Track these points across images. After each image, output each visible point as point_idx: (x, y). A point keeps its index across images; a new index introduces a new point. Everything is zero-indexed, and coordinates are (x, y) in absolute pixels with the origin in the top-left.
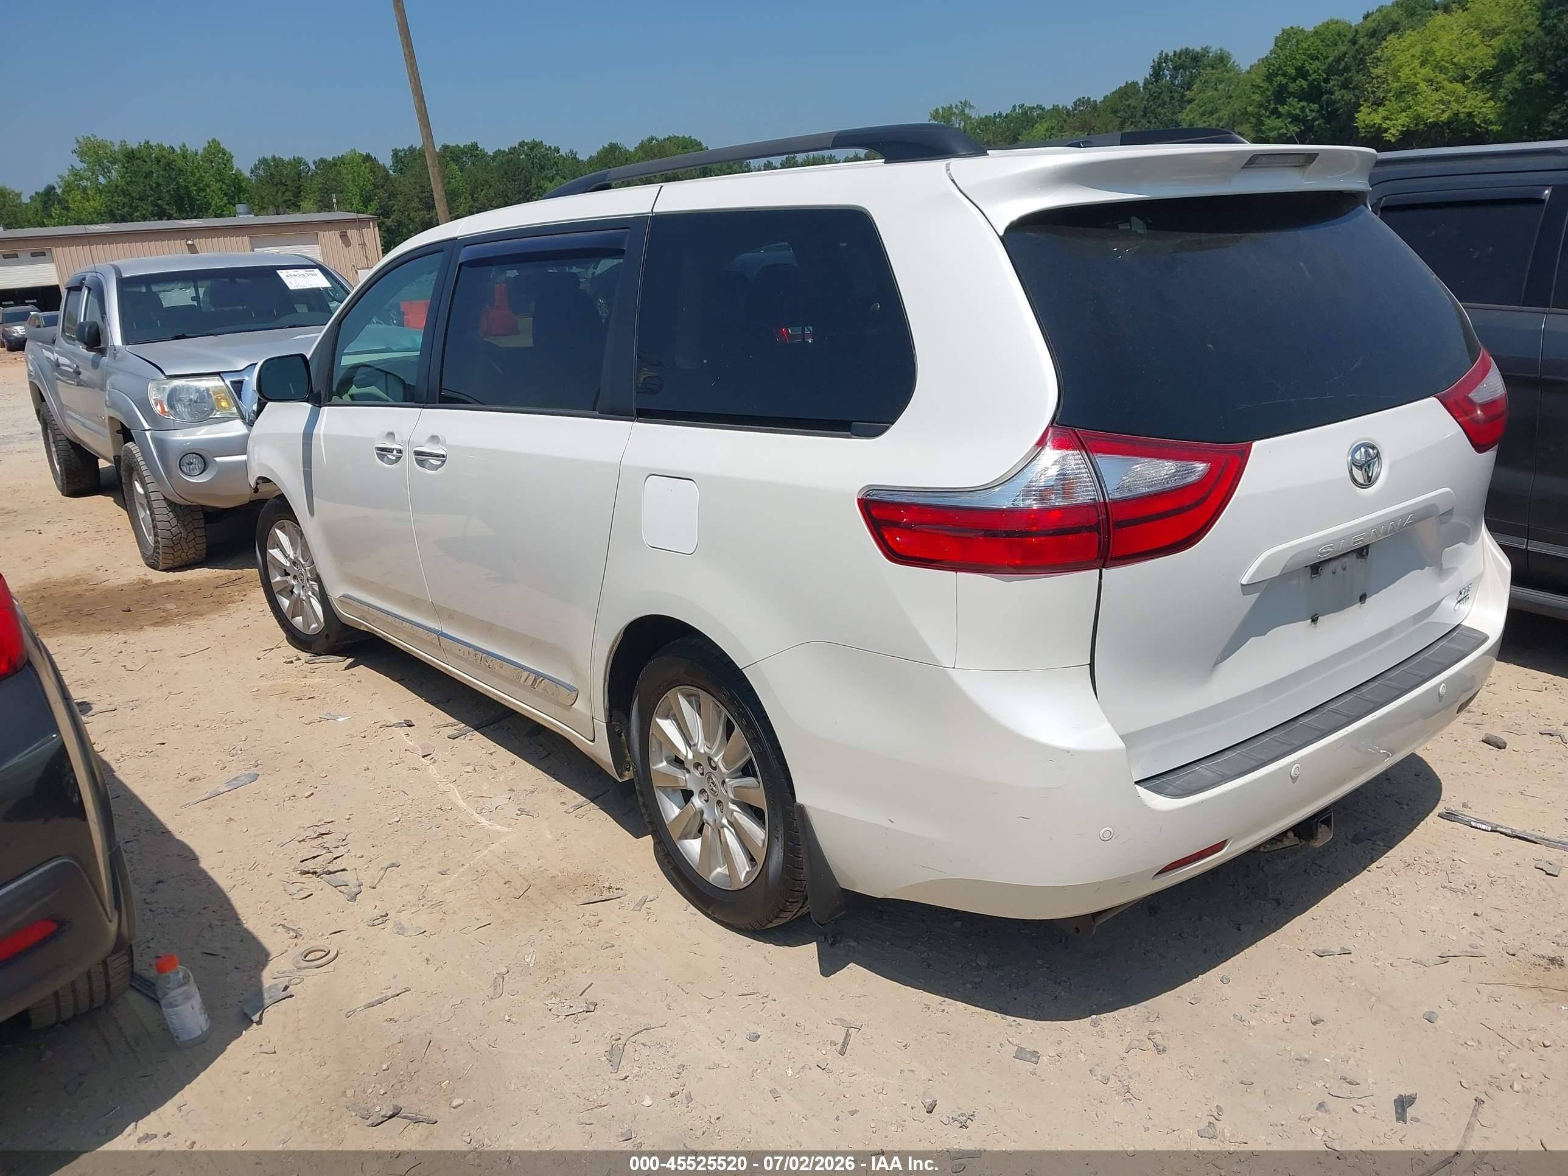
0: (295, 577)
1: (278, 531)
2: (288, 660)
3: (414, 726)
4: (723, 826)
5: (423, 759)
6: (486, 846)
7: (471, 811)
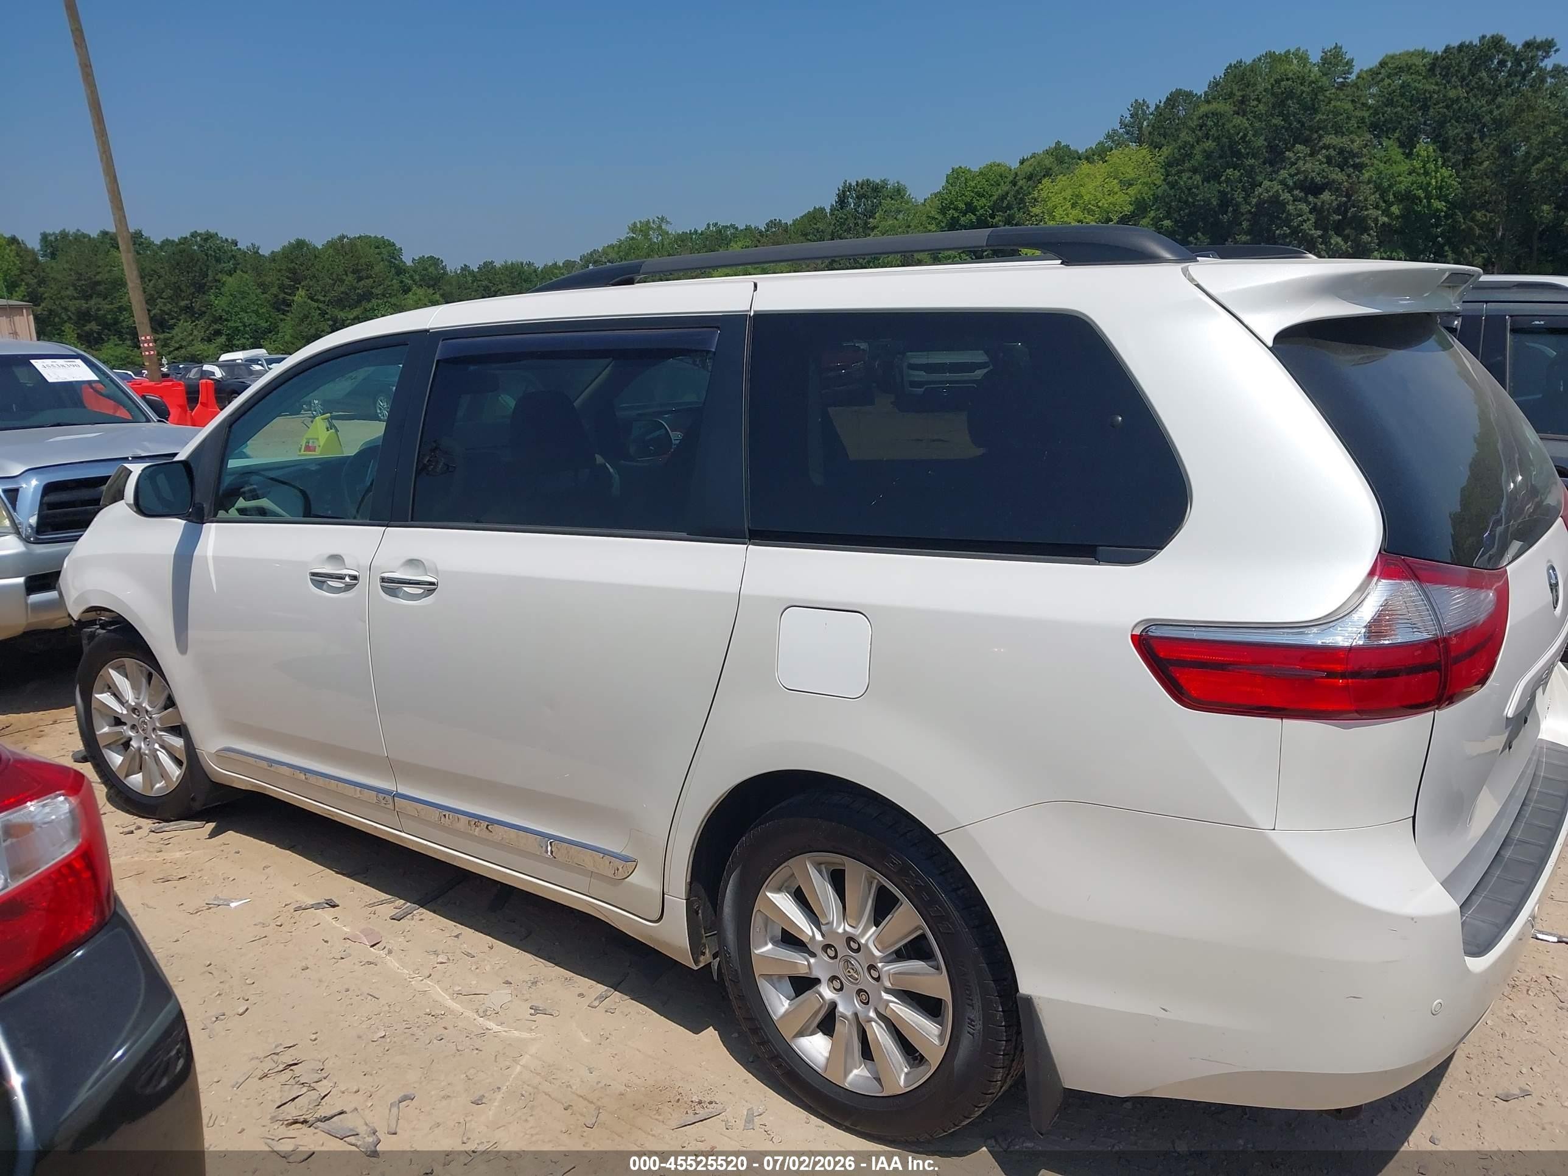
0: (133, 727)
1: (111, 671)
2: (126, 830)
3: (338, 906)
4: (870, 1020)
5: (372, 949)
6: (515, 1060)
7: (469, 1013)
